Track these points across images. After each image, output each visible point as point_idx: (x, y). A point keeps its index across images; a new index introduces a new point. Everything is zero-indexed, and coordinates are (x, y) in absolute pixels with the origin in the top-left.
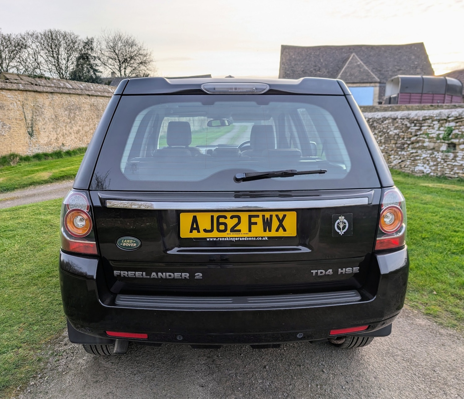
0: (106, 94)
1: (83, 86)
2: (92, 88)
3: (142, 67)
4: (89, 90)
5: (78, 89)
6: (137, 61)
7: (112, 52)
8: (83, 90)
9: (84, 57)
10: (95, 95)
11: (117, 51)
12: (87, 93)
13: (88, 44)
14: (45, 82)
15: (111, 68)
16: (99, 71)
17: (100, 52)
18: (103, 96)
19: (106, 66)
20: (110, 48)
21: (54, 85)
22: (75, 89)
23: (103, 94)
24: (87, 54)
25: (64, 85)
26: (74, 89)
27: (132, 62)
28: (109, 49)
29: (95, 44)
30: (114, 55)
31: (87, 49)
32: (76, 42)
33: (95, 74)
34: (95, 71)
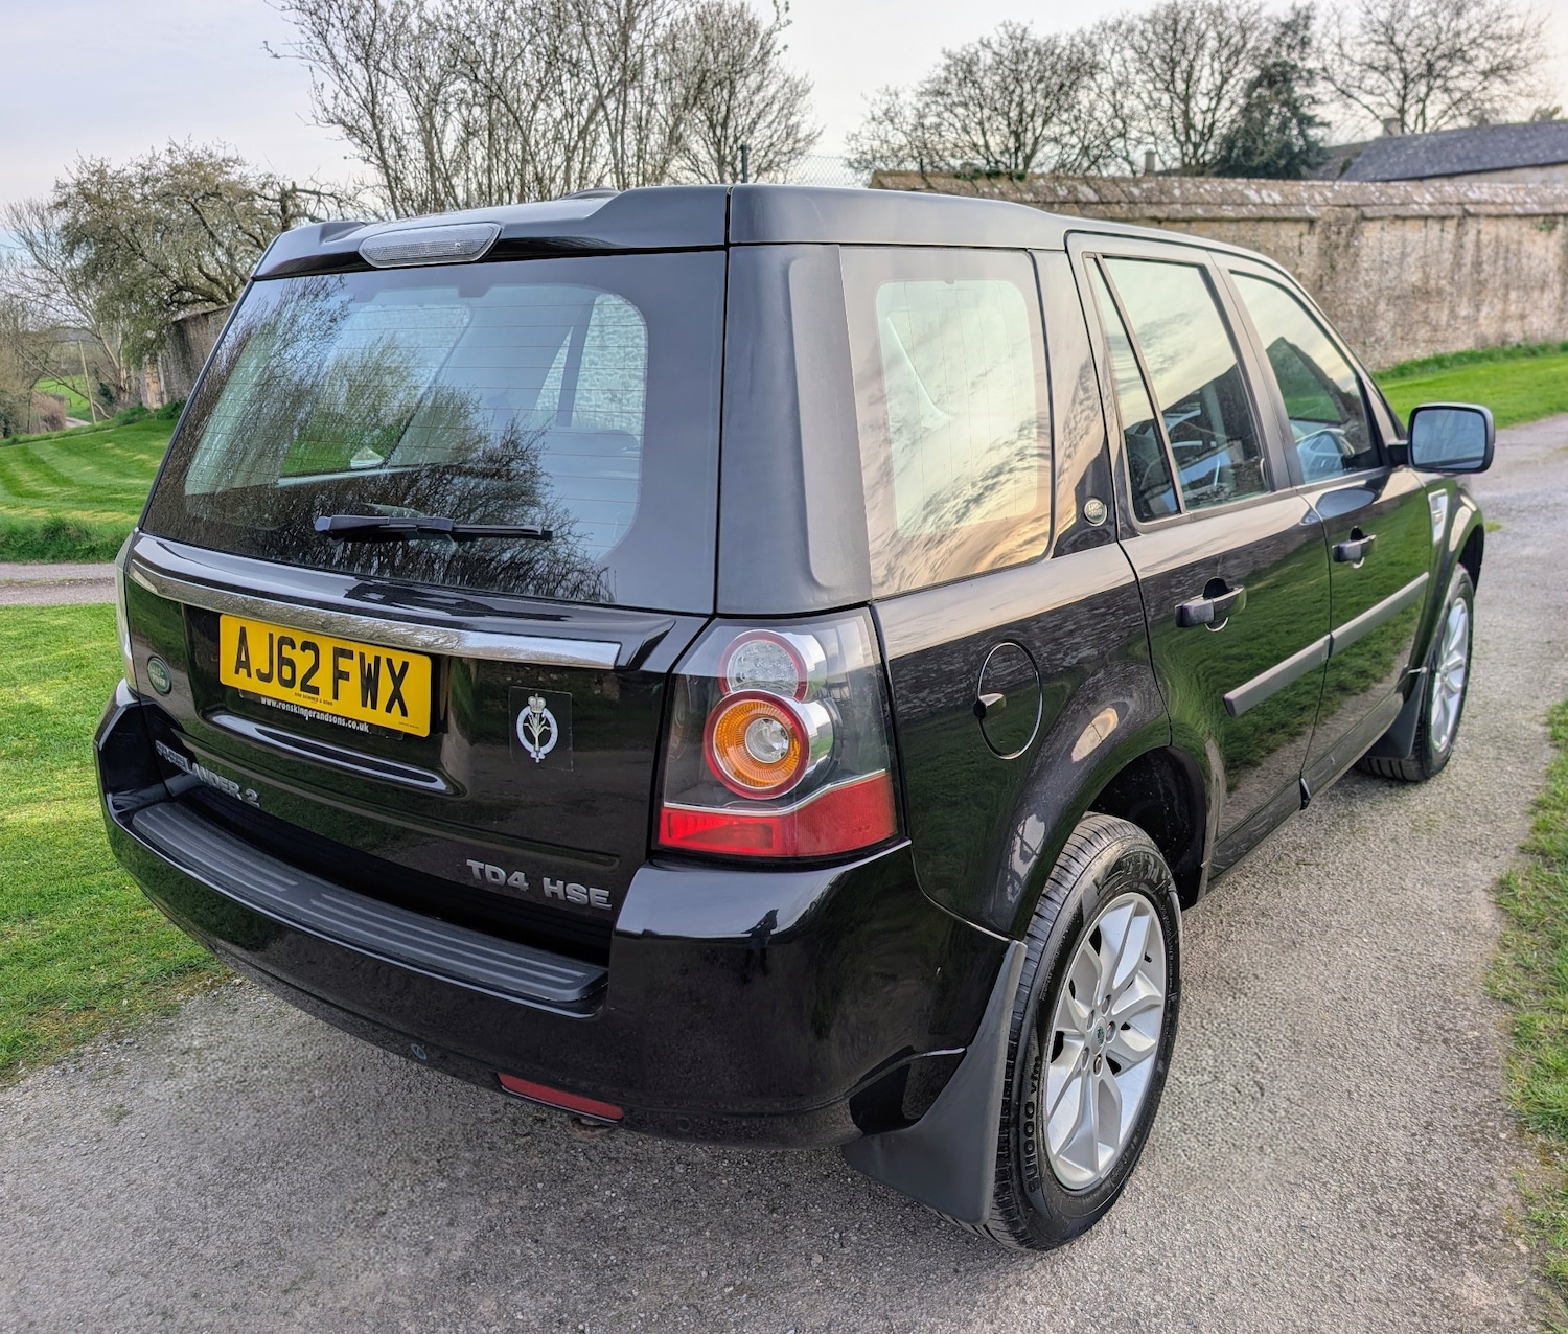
0: (1228, 211)
1: (1143, 191)
2: (1177, 193)
3: (1497, 87)
4: (1160, 203)
5: (1118, 202)
6: (1483, 64)
7: (1381, 43)
8: (1136, 203)
9: (1276, 78)
10: (1181, 216)
11: (1399, 39)
12: (1153, 211)
13: (1296, 29)
14: (1004, 190)
15: (1367, 107)
16: (1318, 120)
17: (1336, 50)
18: (1213, 220)
19: (1350, 101)
20: (1375, 31)
21: (1036, 194)
22: (1109, 203)
23: (1216, 212)
24: (1285, 64)
25: (1070, 192)
26: (1102, 203)
27: (1454, 72)
28: (1372, 35)
29: (1316, 27)
30: (1382, 54)
31: (1289, 46)
32: (1252, 28)
33: (1302, 133)
34: (1307, 121)
